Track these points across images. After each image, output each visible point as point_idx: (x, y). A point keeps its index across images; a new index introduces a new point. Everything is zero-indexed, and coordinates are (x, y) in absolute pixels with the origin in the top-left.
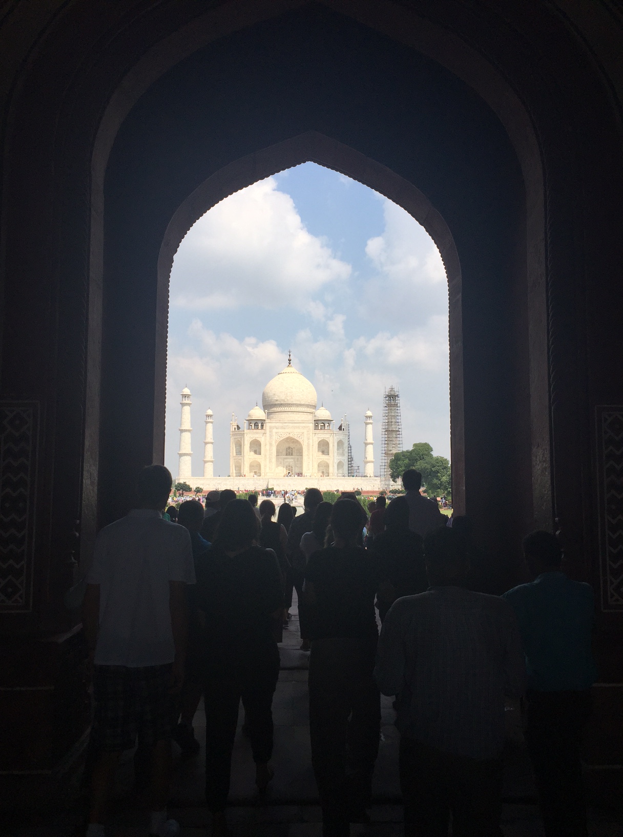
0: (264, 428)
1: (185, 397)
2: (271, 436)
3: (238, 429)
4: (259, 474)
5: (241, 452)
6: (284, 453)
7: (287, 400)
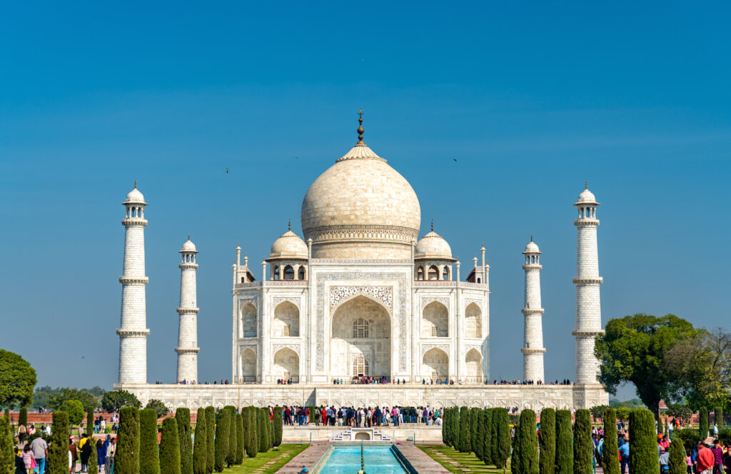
0: (307, 279)
1: (134, 209)
2: (320, 295)
3: (248, 281)
4: (294, 379)
5: (256, 331)
6: (350, 330)
7: (356, 216)
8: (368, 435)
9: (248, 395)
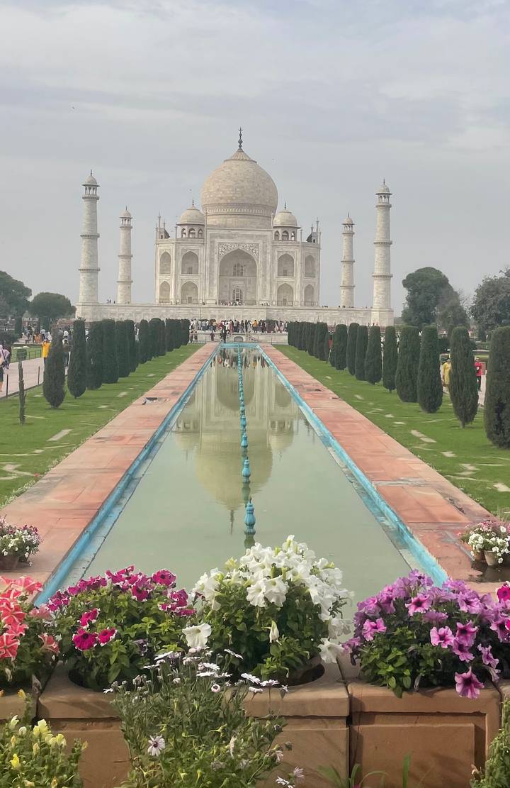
0: (203, 237)
1: (90, 189)
2: (212, 248)
3: (165, 238)
4: (195, 302)
5: (170, 270)
6: (231, 272)
7: (237, 198)
8: (242, 338)
9: (164, 311)
